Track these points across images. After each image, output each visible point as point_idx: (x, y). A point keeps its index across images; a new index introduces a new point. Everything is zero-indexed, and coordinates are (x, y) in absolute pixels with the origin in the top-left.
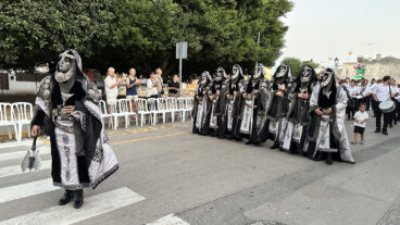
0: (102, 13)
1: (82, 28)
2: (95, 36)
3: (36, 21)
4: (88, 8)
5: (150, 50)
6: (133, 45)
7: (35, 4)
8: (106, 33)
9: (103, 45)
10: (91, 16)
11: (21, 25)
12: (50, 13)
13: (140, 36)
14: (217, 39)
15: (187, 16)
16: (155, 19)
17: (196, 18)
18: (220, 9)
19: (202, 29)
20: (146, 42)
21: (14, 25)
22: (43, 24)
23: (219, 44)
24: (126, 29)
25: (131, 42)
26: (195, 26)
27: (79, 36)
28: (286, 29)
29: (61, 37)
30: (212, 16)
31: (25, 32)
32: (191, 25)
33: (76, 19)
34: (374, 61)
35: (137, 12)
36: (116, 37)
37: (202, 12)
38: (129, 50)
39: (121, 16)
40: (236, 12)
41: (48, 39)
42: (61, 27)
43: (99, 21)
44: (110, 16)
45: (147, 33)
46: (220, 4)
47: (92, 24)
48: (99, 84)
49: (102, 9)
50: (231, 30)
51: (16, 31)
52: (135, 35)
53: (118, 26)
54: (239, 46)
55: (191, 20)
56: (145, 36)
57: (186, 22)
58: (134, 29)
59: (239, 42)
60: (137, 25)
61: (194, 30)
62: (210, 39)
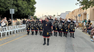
23: (22, 10)
26: (15, 4)
28: (36, 8)
32: (13, 4)
61: (14, 6)
62: (19, 8)
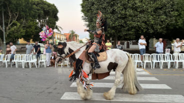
0: (172, 13)
1: (162, 22)
2: (168, 24)
3: (143, 22)
4: (165, 12)
7: (143, 15)
8: (174, 22)
9: (172, 28)
10: (166, 16)
21: (135, 25)
22: (145, 23)
27: (160, 25)
31: (139, 27)
33: (159, 18)
36: (179, 23)
41: (147, 28)
42: (152, 23)
43: (170, 17)
44: (176, 13)
47: (167, 19)
49: (172, 11)
51: (135, 27)
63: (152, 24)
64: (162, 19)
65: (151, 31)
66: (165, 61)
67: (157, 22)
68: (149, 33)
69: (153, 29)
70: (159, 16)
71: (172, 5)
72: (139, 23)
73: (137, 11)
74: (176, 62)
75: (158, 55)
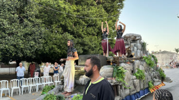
0: (40, 40)
1: (31, 47)
2: (37, 50)
3: (12, 45)
4: (34, 39)
5: (61, 54)
6: (54, 52)
7: (12, 38)
8: (42, 48)
9: (40, 53)
10: (35, 42)
11: (5, 47)
12: (18, 41)
13: (56, 49)
14: (89, 48)
15: (76, 40)
16: (63, 41)
17: (80, 40)
18: (90, 36)
19: (83, 44)
20: (59, 51)
22: (15, 46)
23: (90, 50)
24: (51, 46)
25: (52, 51)
26: (80, 43)
27: (30, 50)
29: (22, 50)
30: (87, 39)
31: (6, 50)
32: (78, 43)
33: (29, 43)
34: (159, 53)
35: (55, 40)
37: (83, 38)
38: (52, 54)
39: (49, 41)
40: (96, 37)
41: (16, 52)
43: (39, 43)
44: (43, 41)
45: (59, 47)
46: (90, 34)
47: (36, 45)
48: (37, 69)
49: (40, 38)
50: (95, 44)
51: (3, 49)
52: (54, 48)
53: (47, 45)
54: (99, 50)
55: (78, 41)
56: (58, 48)
57: (76, 42)
58: (54, 46)
59: (98, 48)
60: (55, 44)
61: (79, 45)
62: (86, 48)
63: (22, 49)
64: (32, 45)
65: (21, 55)
66: (34, 85)
67: (26, 46)
68: (19, 57)
69: (23, 53)
70: (29, 41)
71: (41, 34)
72: (7, 46)
73: (5, 32)
74: (43, 85)
75: (27, 79)
